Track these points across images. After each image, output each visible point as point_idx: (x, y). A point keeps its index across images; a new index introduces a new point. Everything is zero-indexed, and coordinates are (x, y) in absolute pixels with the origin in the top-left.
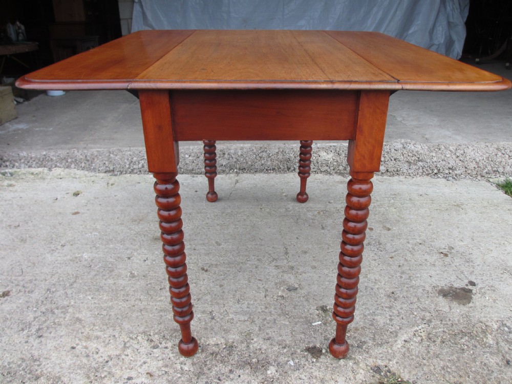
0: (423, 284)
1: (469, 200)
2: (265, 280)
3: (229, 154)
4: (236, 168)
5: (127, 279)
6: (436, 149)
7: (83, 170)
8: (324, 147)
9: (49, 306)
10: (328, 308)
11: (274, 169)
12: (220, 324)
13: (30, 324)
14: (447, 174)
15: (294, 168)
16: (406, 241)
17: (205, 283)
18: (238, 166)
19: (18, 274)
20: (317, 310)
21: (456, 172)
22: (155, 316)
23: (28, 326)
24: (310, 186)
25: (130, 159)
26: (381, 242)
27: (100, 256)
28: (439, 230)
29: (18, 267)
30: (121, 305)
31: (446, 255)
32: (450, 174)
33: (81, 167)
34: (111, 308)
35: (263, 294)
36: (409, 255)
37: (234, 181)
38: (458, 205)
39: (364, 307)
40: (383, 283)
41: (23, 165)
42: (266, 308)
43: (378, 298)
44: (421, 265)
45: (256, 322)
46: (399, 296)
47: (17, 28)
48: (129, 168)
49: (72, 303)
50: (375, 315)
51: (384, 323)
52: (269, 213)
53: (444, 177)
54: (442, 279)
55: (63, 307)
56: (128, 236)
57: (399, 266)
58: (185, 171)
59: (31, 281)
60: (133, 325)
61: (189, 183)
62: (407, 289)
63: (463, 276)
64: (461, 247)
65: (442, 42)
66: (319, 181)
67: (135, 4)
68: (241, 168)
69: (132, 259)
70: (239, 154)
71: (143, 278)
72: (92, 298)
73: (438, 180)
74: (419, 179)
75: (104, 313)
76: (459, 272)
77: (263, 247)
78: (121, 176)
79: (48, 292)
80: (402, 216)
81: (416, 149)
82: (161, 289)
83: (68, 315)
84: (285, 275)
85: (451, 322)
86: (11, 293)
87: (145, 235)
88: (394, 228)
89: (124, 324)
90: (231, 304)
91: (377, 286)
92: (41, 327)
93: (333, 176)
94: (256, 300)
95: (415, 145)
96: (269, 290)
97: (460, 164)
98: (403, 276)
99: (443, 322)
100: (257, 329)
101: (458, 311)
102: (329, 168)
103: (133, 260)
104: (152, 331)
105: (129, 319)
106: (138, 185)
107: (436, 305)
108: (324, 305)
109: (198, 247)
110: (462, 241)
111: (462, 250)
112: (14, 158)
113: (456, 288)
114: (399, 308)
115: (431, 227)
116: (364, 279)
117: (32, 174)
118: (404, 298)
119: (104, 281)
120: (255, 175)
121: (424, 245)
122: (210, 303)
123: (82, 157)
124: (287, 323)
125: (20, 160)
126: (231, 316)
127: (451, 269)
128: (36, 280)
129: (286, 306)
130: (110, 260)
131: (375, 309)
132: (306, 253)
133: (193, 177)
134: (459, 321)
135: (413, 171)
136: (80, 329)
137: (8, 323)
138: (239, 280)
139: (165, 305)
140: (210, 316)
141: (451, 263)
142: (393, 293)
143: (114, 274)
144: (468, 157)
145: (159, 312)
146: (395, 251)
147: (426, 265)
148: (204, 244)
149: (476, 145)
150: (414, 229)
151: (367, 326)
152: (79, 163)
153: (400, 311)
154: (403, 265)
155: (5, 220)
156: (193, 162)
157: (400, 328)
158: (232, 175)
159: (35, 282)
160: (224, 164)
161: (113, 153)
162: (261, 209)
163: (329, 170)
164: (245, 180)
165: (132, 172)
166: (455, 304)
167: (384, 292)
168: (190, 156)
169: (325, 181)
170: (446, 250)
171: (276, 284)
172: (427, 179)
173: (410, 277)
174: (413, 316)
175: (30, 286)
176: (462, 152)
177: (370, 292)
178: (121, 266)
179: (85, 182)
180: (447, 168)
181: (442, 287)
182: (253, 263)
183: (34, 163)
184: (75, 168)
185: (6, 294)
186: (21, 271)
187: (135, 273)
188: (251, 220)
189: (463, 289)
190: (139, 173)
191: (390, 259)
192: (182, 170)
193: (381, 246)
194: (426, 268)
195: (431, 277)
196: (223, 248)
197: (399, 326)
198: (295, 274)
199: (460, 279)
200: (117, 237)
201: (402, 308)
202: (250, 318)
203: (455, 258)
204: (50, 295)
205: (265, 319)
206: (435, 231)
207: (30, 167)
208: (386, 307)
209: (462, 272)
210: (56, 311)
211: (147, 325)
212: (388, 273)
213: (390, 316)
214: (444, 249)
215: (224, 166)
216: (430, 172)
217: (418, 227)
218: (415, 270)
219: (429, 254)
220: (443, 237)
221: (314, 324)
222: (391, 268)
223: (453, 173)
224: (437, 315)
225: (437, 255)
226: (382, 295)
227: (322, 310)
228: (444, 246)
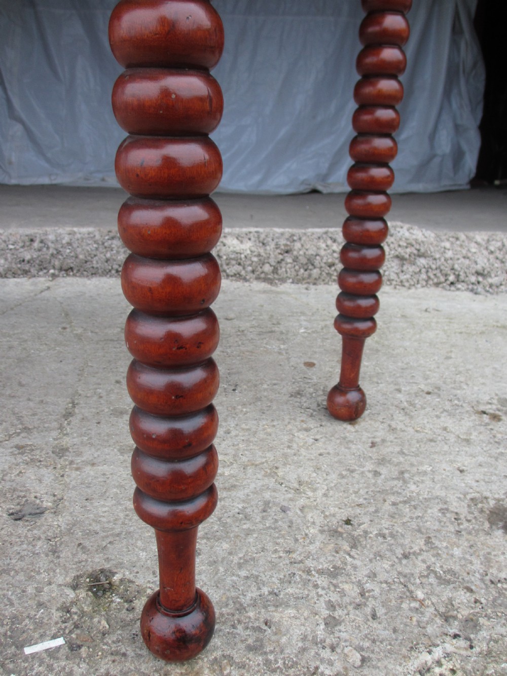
0: (442, 493)
3: (42, 242)
4: (54, 268)
6: (451, 239)
10: (116, 578)
14: (473, 284)
16: (392, 387)
18: (57, 263)
20: (75, 587)
21: (490, 280)
28: (470, 367)
31: (496, 418)
32: (480, 284)
36: (399, 417)
37: (41, 287)
38: (505, 328)
39: (243, 573)
40: (320, 493)
43: (296, 540)
44: (431, 440)
46: (366, 532)
50: (277, 605)
51: (304, 638)
53: (468, 289)
54: (494, 478)
57: (373, 445)
62: (392, 509)
65: (448, 151)
68: (65, 267)
70: (64, 242)
73: (458, 293)
74: (420, 291)
80: (386, 343)
81: (414, 237)
84: (30, 472)
91: (302, 502)
93: (252, 283)
95: (411, 231)
97: (498, 265)
98: (384, 470)
102: (244, 268)
107: (488, 561)
108: (107, 566)
114: (362, 574)
115: (450, 362)
116: (266, 481)
118: (384, 537)
120: (89, 279)
121: (439, 396)
131: (282, 581)
135: (408, 276)
142: (348, 522)
147: (445, 441)
150: (413, 364)
153: (368, 586)
154: (383, 441)
157: (363, 660)
158: (42, 279)
160: (28, 257)
162: (65, 329)
163: (243, 273)
164: (63, 287)
167: (319, 520)
170: (494, 407)
172: (438, 291)
173: (402, 473)
174: (413, 605)
177: (276, 521)
180: (474, 271)
181: (498, 500)
194: (446, 448)
195: (462, 471)
197: (360, 649)
198: (64, 468)
201: (373, 576)
206: (461, 369)
208: (321, 572)
212: (340, 462)
213: (331, 606)
214: (490, 404)
215: (29, 262)
216: (442, 279)
217: (422, 362)
218: (417, 455)
219: (451, 415)
220: (482, 381)
221: (28, 650)
222: (349, 448)
223: (485, 281)
224: (494, 600)
225: (473, 417)
226: (312, 531)
227: (90, 589)
228: (486, 398)
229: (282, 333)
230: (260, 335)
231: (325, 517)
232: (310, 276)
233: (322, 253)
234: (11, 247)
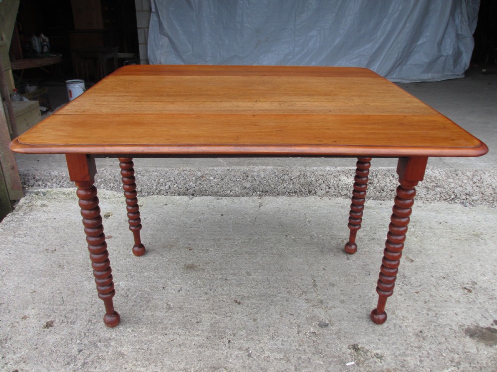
0: (450, 323)
1: (488, 229)
2: (297, 314)
3: (252, 177)
4: (259, 191)
5: (164, 311)
7: (111, 190)
8: (344, 170)
9: (92, 338)
10: (359, 346)
11: (295, 192)
12: (257, 362)
13: (75, 357)
14: (463, 199)
15: (315, 191)
16: (429, 274)
17: (239, 317)
18: (261, 189)
19: (59, 303)
20: (349, 349)
21: (473, 198)
22: (193, 352)
23: (73, 360)
24: (332, 210)
25: (157, 180)
26: (405, 275)
27: (135, 284)
28: (460, 262)
29: (58, 296)
30: (160, 339)
31: (470, 291)
32: (467, 200)
33: (110, 187)
34: (151, 342)
35: (296, 330)
36: (433, 290)
37: (258, 204)
38: (477, 235)
39: (394, 346)
40: (410, 321)
41: (55, 185)
42: (300, 345)
43: (407, 337)
44: (446, 301)
45: (291, 361)
46: (427, 335)
47: (42, 41)
48: (156, 189)
49: (113, 336)
50: (406, 356)
51: (415, 365)
52: (295, 240)
53: (461, 202)
54: (468, 317)
55: (106, 340)
56: (161, 264)
57: (425, 302)
58: (210, 193)
59: (72, 311)
60: (173, 361)
61: (214, 205)
62: (434, 328)
63: (488, 314)
64: (484, 282)
65: (450, 53)
66: (340, 205)
67: (152, 14)
68: (264, 191)
69: (166, 288)
70: (262, 176)
71: (179, 310)
72: (132, 331)
73: (456, 205)
74: (436, 204)
75: (145, 347)
76: (484, 310)
77: (291, 278)
78: (149, 197)
79: (90, 323)
80: (424, 247)
81: (434, 175)
82: (197, 322)
83: (111, 348)
84: (315, 310)
85: (479, 365)
86: (54, 323)
87: (177, 263)
88: (417, 260)
89: (165, 359)
90: (266, 340)
91: (405, 324)
92: (86, 361)
94: (289, 337)
95: (433, 171)
96: (301, 326)
97: (477, 190)
98: (430, 313)
99: (472, 365)
100: (293, 368)
101: (486, 353)
102: (349, 192)
103: (168, 290)
104: (192, 369)
105: (169, 355)
106: (165, 207)
107: (464, 346)
108: (356, 343)
109: (230, 277)
110: (484, 275)
111: (485, 286)
112: (46, 178)
113: (482, 328)
114: (427, 348)
115: (452, 259)
116: (392, 316)
117: (64, 194)
118: (432, 337)
119: (142, 312)
120: (277, 198)
121: (448, 279)
122: (246, 339)
123: (110, 177)
124: (322, 363)
125: (52, 180)
126: (267, 354)
127: (476, 307)
128: (76, 310)
129: (319, 344)
130: (147, 289)
131: (405, 349)
132: (333, 285)
133: (218, 199)
134: (487, 363)
135: (430, 196)
136: (123, 364)
137: (54, 356)
138: (271, 314)
139: (203, 340)
140: (247, 354)
141: (476, 300)
142: (421, 332)
143: (151, 305)
144: (485, 183)
145: (197, 348)
146: (420, 286)
147: (451, 301)
148: (234, 274)
149: (492, 171)
150: (437, 261)
151: (399, 367)
152: (108, 183)
153: (429, 352)
154: (429, 301)
155: (42, 243)
156: (218, 184)
158: (256, 198)
159: (76, 312)
160: (248, 186)
161: (140, 174)
162: (286, 236)
163: (349, 194)
164: (268, 203)
165: (159, 193)
166: (482, 346)
167: (412, 331)
168: (214, 178)
169: (346, 205)
170: (469, 285)
171: (307, 319)
172: (445, 204)
173: (436, 314)
174: (443, 357)
175: (72, 317)
176: (479, 178)
177: (399, 331)
178: (157, 297)
179: (115, 203)
180: (464, 194)
181: (468, 326)
182: (284, 296)
183: (65, 182)
184: (104, 188)
185: (49, 325)
186: (61, 300)
187: (171, 304)
188: (277, 249)
189: (489, 329)
190: (165, 194)
191: (416, 294)
192: (208, 192)
193: (406, 279)
194: (451, 304)
195: (456, 314)
196: (253, 279)
197: (429, 368)
198: (325, 308)
199: (485, 317)
200: (151, 265)
201: (430, 349)
202: (285, 356)
203: (479, 294)
204: (92, 327)
205: (300, 358)
206: (457, 264)
207: (61, 186)
208: (416, 347)
209: (487, 310)
210: (99, 344)
211: (187, 362)
212: (415, 309)
213: (420, 357)
214: (468, 284)
215: (248, 188)
216: (448, 197)
217: (440, 259)
218: (441, 308)
219: (453, 289)
220: (465, 271)
221: (347, 364)
222: (417, 304)
223: (470, 198)
224: (465, 357)
225: (461, 291)
226: (411, 334)
227: (353, 349)
228: (466, 281)
229: (378, 240)
230: (369, 241)
231: (413, 329)
232: (381, 195)
233: (388, 185)
234: (238, 179)
